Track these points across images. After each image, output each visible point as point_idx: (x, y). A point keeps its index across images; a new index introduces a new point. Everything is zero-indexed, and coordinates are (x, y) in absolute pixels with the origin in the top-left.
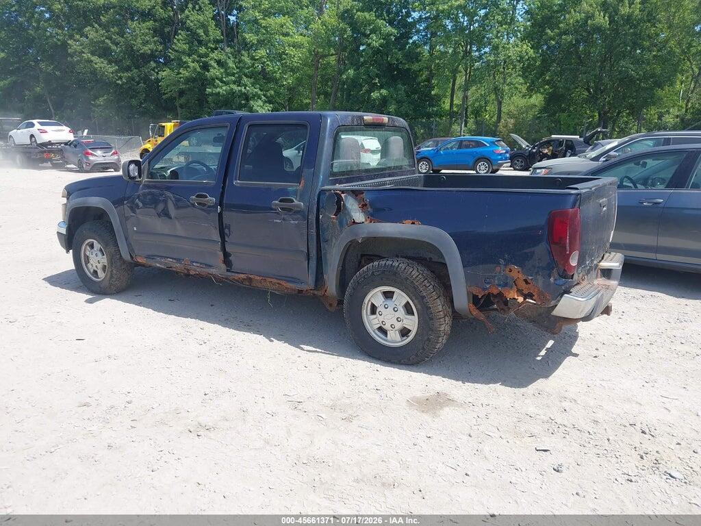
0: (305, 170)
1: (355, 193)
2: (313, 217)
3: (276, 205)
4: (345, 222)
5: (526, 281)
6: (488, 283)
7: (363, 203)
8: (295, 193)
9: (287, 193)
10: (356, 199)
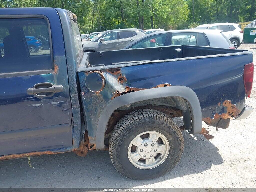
0: (57, 57)
1: (112, 71)
2: (75, 96)
3: (33, 91)
4: (109, 94)
5: (233, 108)
6: (214, 114)
7: (120, 77)
8: (52, 78)
9: (43, 79)
10: (114, 76)
